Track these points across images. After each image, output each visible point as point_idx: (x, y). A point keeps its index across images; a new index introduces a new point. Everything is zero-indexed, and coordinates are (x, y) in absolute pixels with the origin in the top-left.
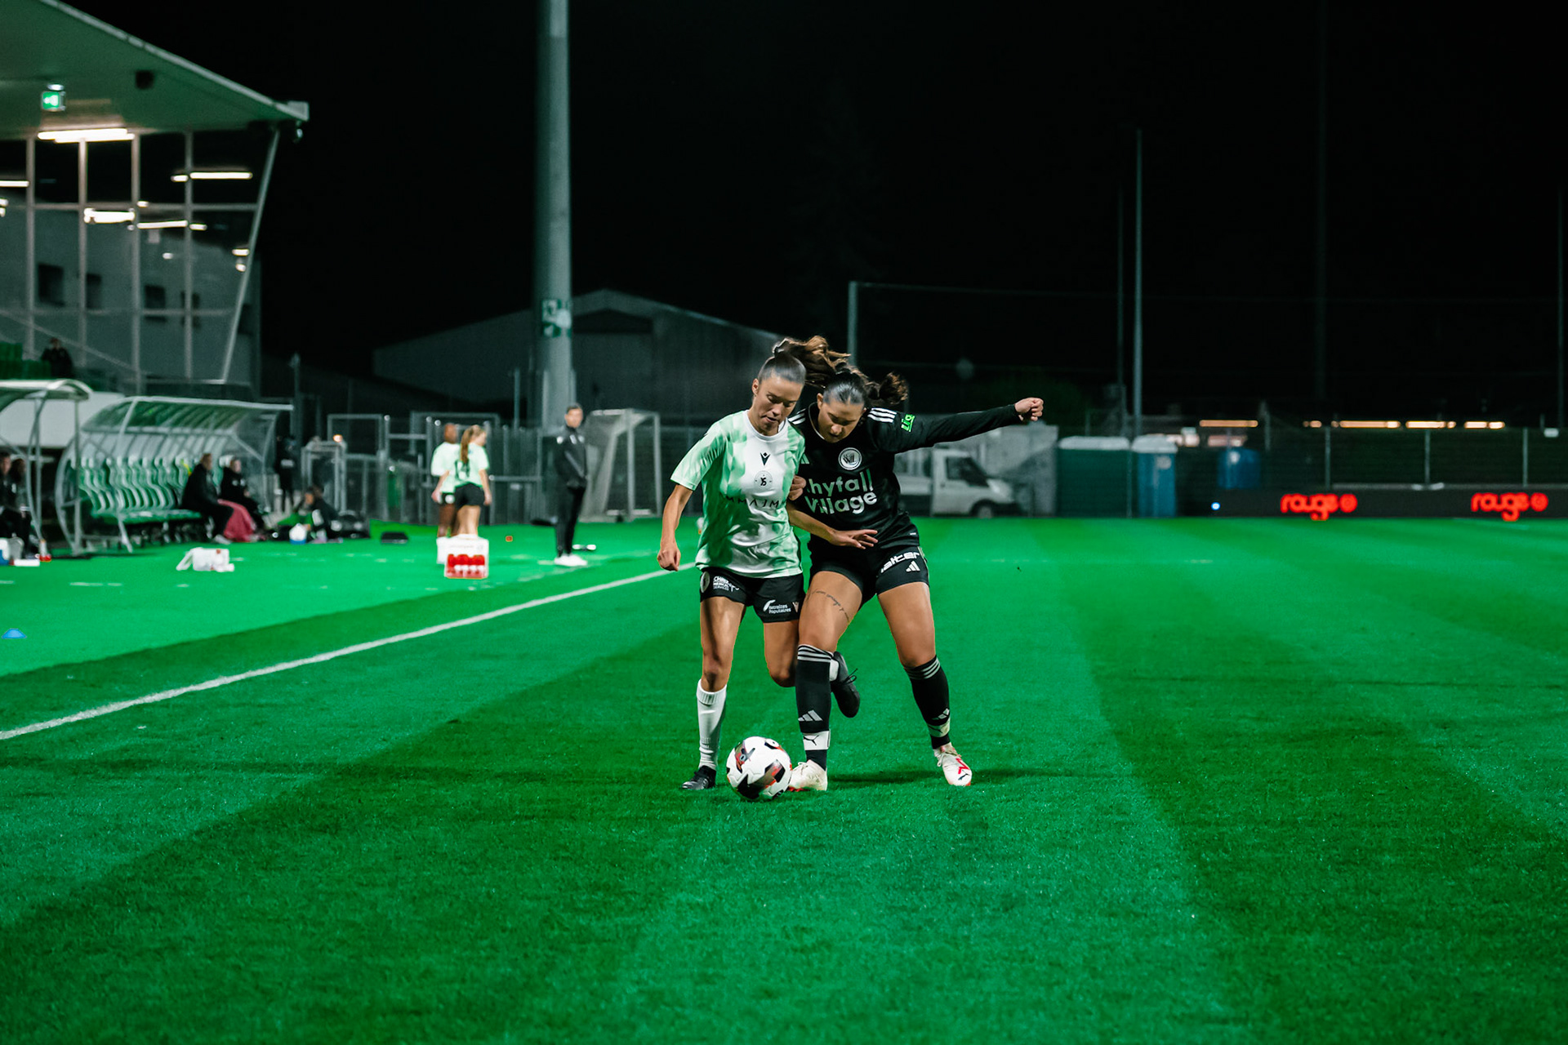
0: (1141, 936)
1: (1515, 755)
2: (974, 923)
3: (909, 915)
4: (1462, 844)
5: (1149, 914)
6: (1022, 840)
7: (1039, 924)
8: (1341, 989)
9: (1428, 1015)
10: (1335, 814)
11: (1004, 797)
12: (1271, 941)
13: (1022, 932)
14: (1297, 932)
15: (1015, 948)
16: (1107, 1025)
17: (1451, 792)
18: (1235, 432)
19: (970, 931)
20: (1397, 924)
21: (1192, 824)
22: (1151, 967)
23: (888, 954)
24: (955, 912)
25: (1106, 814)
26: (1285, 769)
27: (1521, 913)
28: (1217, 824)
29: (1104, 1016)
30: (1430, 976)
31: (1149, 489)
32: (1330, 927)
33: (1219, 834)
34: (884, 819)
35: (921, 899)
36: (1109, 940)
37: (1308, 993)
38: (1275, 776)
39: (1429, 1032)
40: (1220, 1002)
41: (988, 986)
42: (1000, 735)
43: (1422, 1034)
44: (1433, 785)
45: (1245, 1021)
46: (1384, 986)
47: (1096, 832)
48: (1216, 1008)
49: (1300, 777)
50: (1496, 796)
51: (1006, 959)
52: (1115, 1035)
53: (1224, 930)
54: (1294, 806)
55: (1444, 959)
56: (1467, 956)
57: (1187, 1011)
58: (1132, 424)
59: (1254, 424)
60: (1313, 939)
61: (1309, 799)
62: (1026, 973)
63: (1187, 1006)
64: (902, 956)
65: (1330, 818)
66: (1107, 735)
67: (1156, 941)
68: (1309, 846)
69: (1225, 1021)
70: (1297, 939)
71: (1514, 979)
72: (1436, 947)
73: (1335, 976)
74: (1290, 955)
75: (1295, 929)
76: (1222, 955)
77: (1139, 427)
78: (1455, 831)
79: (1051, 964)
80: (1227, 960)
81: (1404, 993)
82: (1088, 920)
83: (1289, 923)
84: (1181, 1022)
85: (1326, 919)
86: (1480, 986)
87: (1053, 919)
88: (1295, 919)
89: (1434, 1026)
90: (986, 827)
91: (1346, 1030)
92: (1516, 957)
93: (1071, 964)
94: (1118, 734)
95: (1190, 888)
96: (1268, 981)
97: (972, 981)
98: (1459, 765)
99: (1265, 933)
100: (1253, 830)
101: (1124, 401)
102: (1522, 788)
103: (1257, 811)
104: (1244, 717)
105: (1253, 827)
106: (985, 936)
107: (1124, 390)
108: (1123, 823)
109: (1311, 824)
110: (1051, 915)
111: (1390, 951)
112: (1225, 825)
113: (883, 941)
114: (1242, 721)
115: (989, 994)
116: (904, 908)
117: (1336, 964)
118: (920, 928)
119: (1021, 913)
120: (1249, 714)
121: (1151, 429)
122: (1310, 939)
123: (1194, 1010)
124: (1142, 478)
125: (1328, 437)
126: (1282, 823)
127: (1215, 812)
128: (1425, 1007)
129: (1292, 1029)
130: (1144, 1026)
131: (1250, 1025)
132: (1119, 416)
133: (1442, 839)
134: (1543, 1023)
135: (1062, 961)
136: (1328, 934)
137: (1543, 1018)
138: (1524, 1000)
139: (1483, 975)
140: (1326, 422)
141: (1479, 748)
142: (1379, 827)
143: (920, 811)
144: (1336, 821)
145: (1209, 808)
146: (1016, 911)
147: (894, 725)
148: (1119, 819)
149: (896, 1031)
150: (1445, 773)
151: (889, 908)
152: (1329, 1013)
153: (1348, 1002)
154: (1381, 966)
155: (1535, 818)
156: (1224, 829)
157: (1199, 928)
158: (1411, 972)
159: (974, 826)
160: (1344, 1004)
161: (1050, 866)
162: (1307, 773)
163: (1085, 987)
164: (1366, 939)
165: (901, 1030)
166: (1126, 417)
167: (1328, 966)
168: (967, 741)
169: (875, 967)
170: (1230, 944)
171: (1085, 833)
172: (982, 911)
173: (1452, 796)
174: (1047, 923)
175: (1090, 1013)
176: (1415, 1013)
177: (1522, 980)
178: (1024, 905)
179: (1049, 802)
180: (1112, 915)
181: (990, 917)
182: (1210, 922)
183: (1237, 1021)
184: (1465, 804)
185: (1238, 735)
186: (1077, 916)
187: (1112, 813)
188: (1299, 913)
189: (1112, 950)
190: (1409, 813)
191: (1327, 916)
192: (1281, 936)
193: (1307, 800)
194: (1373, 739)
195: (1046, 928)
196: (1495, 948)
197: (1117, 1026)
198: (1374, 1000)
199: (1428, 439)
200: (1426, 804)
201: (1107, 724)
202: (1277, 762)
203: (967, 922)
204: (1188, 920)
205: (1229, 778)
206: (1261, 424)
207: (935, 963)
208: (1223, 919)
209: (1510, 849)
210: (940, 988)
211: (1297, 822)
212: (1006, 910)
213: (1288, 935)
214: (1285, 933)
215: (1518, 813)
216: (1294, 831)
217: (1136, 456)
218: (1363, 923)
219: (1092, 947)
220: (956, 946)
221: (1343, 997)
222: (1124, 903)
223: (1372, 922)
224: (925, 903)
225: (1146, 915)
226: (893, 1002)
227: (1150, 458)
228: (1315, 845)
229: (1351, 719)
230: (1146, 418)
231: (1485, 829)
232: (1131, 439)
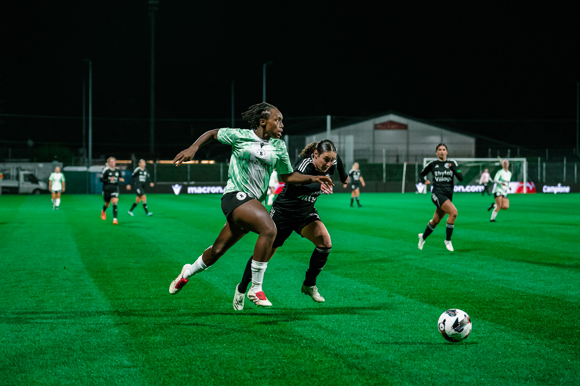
0: (99, 338)
1: (223, 274)
2: (41, 335)
3: (18, 333)
4: (207, 304)
5: (101, 331)
6: (56, 306)
7: (64, 335)
8: (169, 355)
9: (198, 363)
10: (163, 295)
11: (49, 291)
12: (144, 339)
13: (58, 338)
14: (153, 336)
15: (56, 343)
16: (89, 369)
17: (201, 286)
18: (123, 165)
19: (39, 338)
20: (186, 332)
21: (115, 299)
22: (103, 349)
23: (11, 347)
24: (34, 332)
25: (85, 296)
26: (146, 280)
27: (228, 328)
28: (123, 299)
29: (88, 367)
30: (198, 350)
31: (94, 185)
32: (164, 334)
33: (124, 302)
34: (7, 299)
35: (22, 327)
36: (88, 340)
37: (157, 356)
38: (142, 282)
39: (199, 369)
40: (128, 361)
41: (47, 357)
42: (46, 270)
43: (197, 370)
44: (196, 284)
45: (136, 367)
46: (183, 354)
47: (82, 303)
48: (126, 363)
49: (151, 282)
50: (217, 288)
51: (53, 348)
52: (92, 373)
53: (128, 336)
54: (149, 292)
55: (203, 344)
56: (210, 343)
57: (116, 364)
58: (88, 162)
59: (130, 162)
60: (158, 338)
61: (154, 290)
62: (60, 352)
63: (117, 362)
64: (16, 347)
65: (162, 296)
66: (83, 269)
67: (103, 340)
68: (155, 306)
69: (130, 367)
70: (153, 338)
71: (227, 350)
72: (200, 339)
73: (166, 351)
74: (151, 344)
75: (152, 334)
76: (127, 345)
77: (91, 163)
78: (204, 300)
79: (68, 349)
80: (129, 346)
81: (190, 356)
82: (80, 333)
83: (150, 333)
84: (114, 368)
85: (162, 331)
86: (215, 352)
87: (68, 333)
88: (151, 331)
89: (201, 367)
90: (44, 302)
91: (171, 369)
92: (227, 343)
93: (75, 348)
94: (88, 269)
95: (115, 321)
96: (144, 353)
97: (41, 356)
98: (204, 277)
99: (142, 336)
100: (136, 301)
101: (85, 154)
102: (226, 285)
103: (137, 295)
104: (131, 262)
105: (135, 300)
106: (45, 340)
107: (85, 150)
108: (91, 299)
109: (155, 298)
110: (68, 332)
111: (184, 341)
112: (126, 299)
113: (9, 342)
114: (130, 264)
115: (47, 360)
116: (16, 331)
117: (166, 346)
118: (22, 337)
119: (57, 331)
120: (132, 261)
121: (95, 164)
122: (157, 338)
123: (119, 363)
124: (92, 181)
125: (155, 166)
126: (146, 298)
127: (122, 295)
128: (197, 360)
129: (152, 369)
130: (102, 370)
131: (138, 368)
132: (84, 160)
133: (199, 302)
134: (237, 364)
135: (72, 347)
136: (163, 336)
137: (237, 363)
138: (230, 357)
139: (216, 349)
140: (155, 161)
141: (210, 271)
142: (178, 299)
143: (20, 297)
144: (164, 297)
145: (120, 294)
146: (55, 330)
147: (10, 267)
148: (89, 298)
149: (15, 374)
150: (200, 280)
151: (11, 331)
152: (165, 363)
153: (171, 359)
154: (182, 347)
155: (231, 295)
156: (126, 301)
157: (119, 335)
158: (192, 348)
159: (39, 302)
160: (170, 360)
161: (66, 315)
162: (153, 281)
163: (81, 356)
164: (176, 337)
165: (17, 374)
166: (86, 160)
167: (164, 347)
168: (36, 272)
169: (7, 351)
170: (130, 340)
171: (78, 303)
172: (43, 331)
173: (202, 288)
174: (66, 334)
175: (83, 366)
176: (194, 362)
177: (229, 350)
178: (58, 329)
179: (65, 292)
180: (88, 331)
181: (46, 333)
182: (123, 333)
183: (134, 367)
184: (207, 291)
185: (129, 268)
186: (77, 332)
187: (87, 296)
188: (153, 329)
189: (90, 344)
190: (188, 294)
191: (162, 330)
192: (147, 337)
193: (153, 290)
194: (175, 269)
195: (66, 336)
196: (220, 339)
197: (93, 370)
198: (180, 358)
199: (189, 167)
200: (194, 291)
201: (84, 265)
202: (142, 278)
203: (39, 335)
204: (115, 332)
205: (127, 283)
206: (133, 162)
207: (28, 349)
208: (127, 332)
209: (223, 306)
210: (30, 358)
211: (150, 298)
212: (52, 330)
213: (150, 337)
214: (148, 336)
215: (225, 293)
216: (150, 301)
217: (90, 173)
218: (175, 332)
219: (82, 342)
220: (35, 343)
221: (169, 358)
222: (92, 327)
223: (178, 332)
224: (23, 329)
225: (100, 331)
226: (14, 363)
227: (94, 174)
228: (157, 306)
229: (167, 262)
230: (93, 160)
231: (214, 299)
232: (88, 167)
